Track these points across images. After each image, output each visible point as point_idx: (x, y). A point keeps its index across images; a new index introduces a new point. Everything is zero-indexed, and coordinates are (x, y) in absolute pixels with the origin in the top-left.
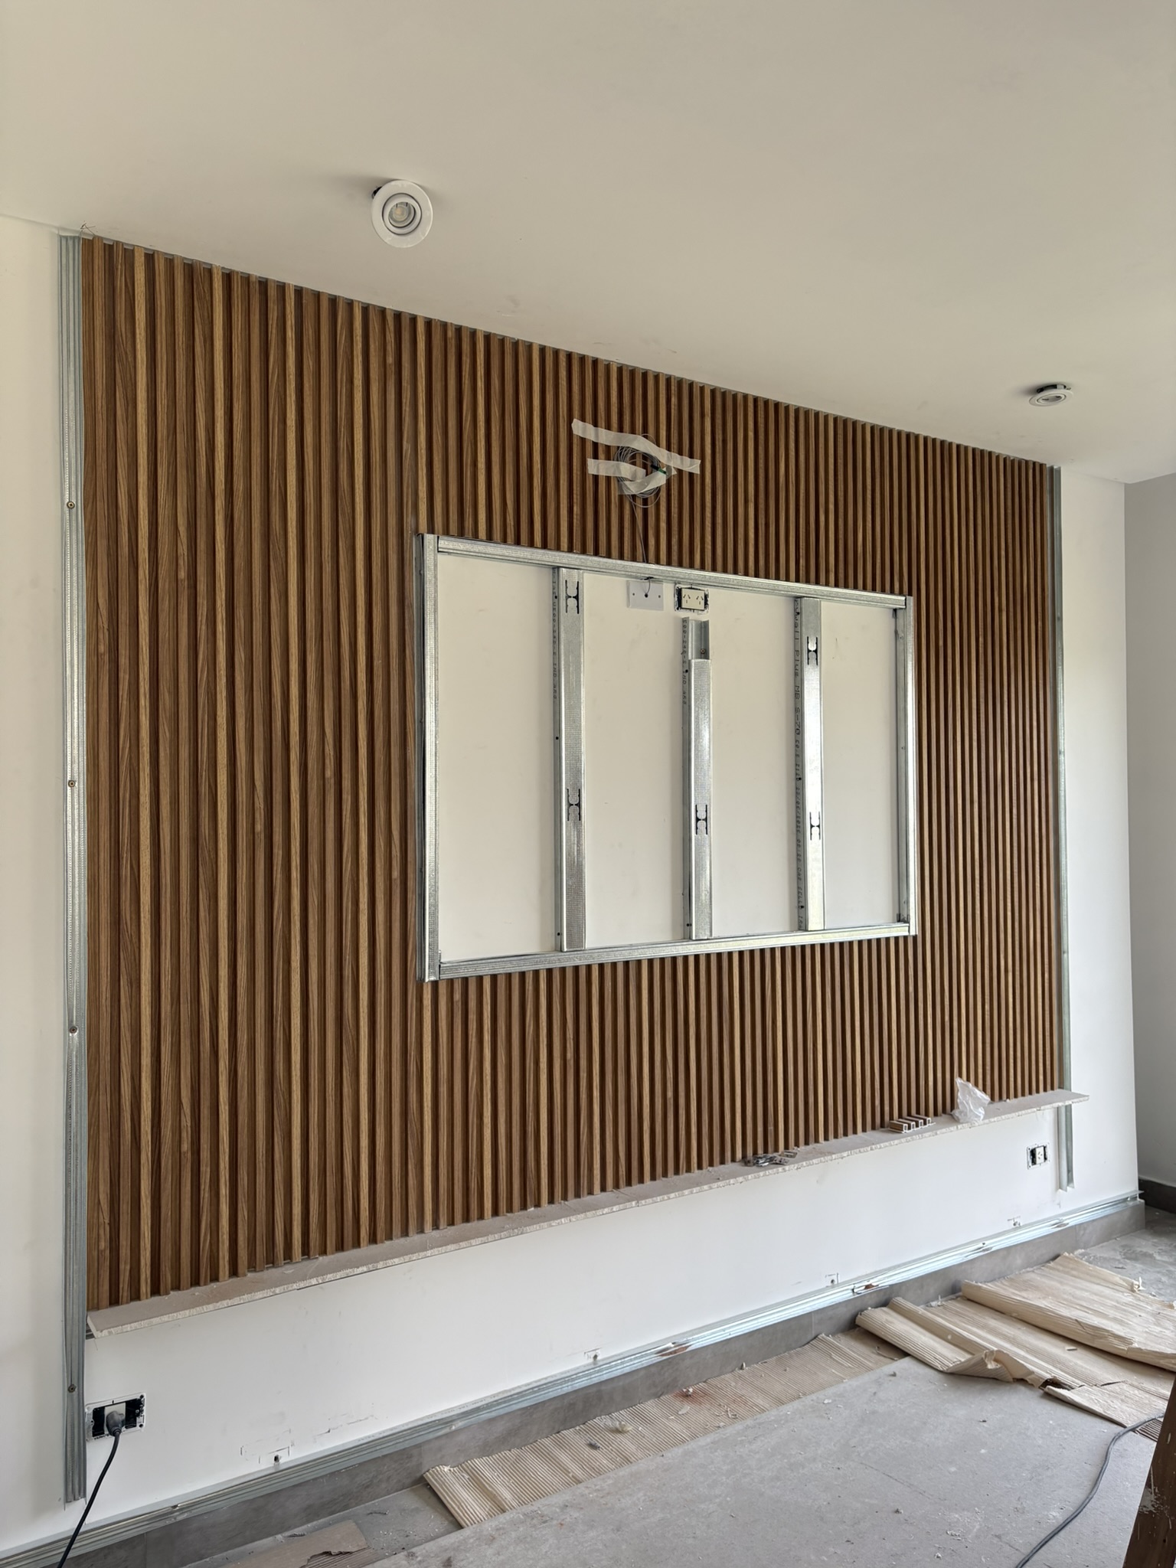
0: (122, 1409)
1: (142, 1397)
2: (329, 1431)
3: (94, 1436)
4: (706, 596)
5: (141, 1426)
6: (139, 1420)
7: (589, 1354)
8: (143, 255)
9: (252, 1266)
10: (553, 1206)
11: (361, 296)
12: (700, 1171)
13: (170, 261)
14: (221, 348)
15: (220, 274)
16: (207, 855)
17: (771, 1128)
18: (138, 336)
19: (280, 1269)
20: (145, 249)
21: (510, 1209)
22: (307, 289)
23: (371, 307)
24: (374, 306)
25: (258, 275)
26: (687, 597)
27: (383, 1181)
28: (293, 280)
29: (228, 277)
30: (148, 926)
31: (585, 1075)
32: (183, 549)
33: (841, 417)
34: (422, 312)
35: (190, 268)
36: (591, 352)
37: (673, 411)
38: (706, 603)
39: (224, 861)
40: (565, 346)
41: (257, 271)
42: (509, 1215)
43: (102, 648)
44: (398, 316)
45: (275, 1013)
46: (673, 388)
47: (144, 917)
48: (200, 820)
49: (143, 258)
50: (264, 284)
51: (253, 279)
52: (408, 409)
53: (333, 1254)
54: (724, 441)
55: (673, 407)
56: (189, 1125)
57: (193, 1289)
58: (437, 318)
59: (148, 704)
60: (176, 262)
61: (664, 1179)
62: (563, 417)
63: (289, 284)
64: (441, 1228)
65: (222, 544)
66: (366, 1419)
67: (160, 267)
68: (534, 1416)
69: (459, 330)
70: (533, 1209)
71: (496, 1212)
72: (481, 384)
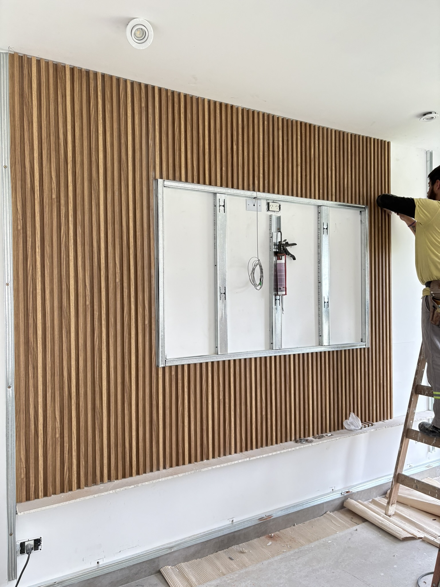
0: (32, 543)
1: (41, 538)
2: (120, 552)
3: (21, 553)
4: (280, 206)
5: (40, 549)
6: (40, 547)
7: (230, 520)
8: (35, 60)
9: (86, 485)
10: (214, 459)
11: (130, 77)
12: (277, 445)
13: (47, 63)
14: (69, 99)
15: (69, 68)
16: (66, 314)
17: (307, 427)
18: (33, 94)
19: (98, 486)
20: (37, 57)
21: (196, 461)
22: (106, 74)
23: (134, 82)
24: (136, 82)
25: (85, 68)
26: (271, 206)
27: (142, 450)
28: (100, 70)
29: (72, 69)
30: (41, 344)
31: (228, 405)
32: (54, 185)
33: (338, 130)
34: (157, 84)
35: (56, 66)
36: (230, 102)
37: (265, 127)
38: (280, 209)
39: (73, 317)
40: (219, 100)
41: (85, 66)
42: (195, 463)
43: (19, 227)
44: (146, 86)
45: (95, 380)
46: (265, 117)
47: (39, 340)
48: (63, 299)
49: (36, 61)
50: (88, 72)
51: (83, 70)
52: (151, 126)
53: (121, 479)
54: (288, 140)
55: (265, 125)
56: (59, 426)
57: (61, 494)
58: (163, 87)
59: (40, 251)
60: (50, 63)
61: (261, 448)
62: (218, 130)
63: (99, 72)
64: (167, 468)
65: (71, 183)
66: (136, 546)
67: (43, 65)
68: (206, 545)
69: (173, 92)
70: (206, 460)
71: (190, 462)
72: (182, 116)
